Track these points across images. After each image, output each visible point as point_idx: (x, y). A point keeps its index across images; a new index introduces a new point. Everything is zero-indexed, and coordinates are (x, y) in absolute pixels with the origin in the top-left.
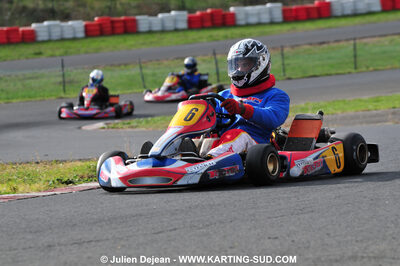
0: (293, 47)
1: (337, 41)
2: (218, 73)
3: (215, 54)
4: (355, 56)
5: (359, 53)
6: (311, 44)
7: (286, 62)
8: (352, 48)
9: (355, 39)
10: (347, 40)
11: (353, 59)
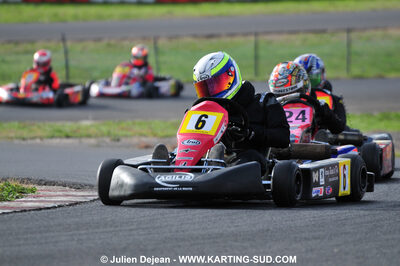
0: (171, 38)
1: (232, 35)
2: (67, 67)
3: (64, 40)
4: (256, 57)
5: (262, 53)
6: (195, 36)
7: (162, 59)
8: (252, 46)
9: (256, 34)
10: (246, 34)
11: (252, 62)
